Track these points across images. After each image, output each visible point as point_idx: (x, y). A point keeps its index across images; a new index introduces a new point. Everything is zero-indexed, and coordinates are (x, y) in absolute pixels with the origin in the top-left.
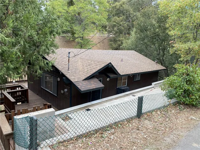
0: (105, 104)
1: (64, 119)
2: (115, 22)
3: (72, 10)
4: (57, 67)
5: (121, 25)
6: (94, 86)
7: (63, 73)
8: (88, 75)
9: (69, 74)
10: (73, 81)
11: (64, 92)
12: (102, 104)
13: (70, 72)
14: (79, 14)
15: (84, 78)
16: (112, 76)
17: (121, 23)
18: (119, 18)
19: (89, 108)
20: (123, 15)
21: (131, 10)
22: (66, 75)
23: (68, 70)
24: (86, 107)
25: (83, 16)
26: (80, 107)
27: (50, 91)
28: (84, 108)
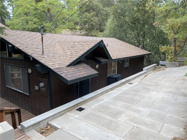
0: (101, 97)
1: (43, 131)
2: (86, 18)
3: (41, 6)
4: (25, 51)
5: (92, 21)
6: (84, 73)
7: (35, 57)
8: (74, 59)
9: (44, 59)
10: (52, 68)
11: (39, 88)
12: (98, 99)
13: (45, 56)
14: (49, 10)
15: (68, 64)
16: (103, 60)
17: (92, 19)
18: (89, 14)
19: (82, 107)
20: (93, 10)
21: (101, 6)
22: (40, 61)
23: (43, 54)
24: (76, 106)
25: (53, 11)
26: (68, 107)
27: (19, 89)
28: (73, 107)
